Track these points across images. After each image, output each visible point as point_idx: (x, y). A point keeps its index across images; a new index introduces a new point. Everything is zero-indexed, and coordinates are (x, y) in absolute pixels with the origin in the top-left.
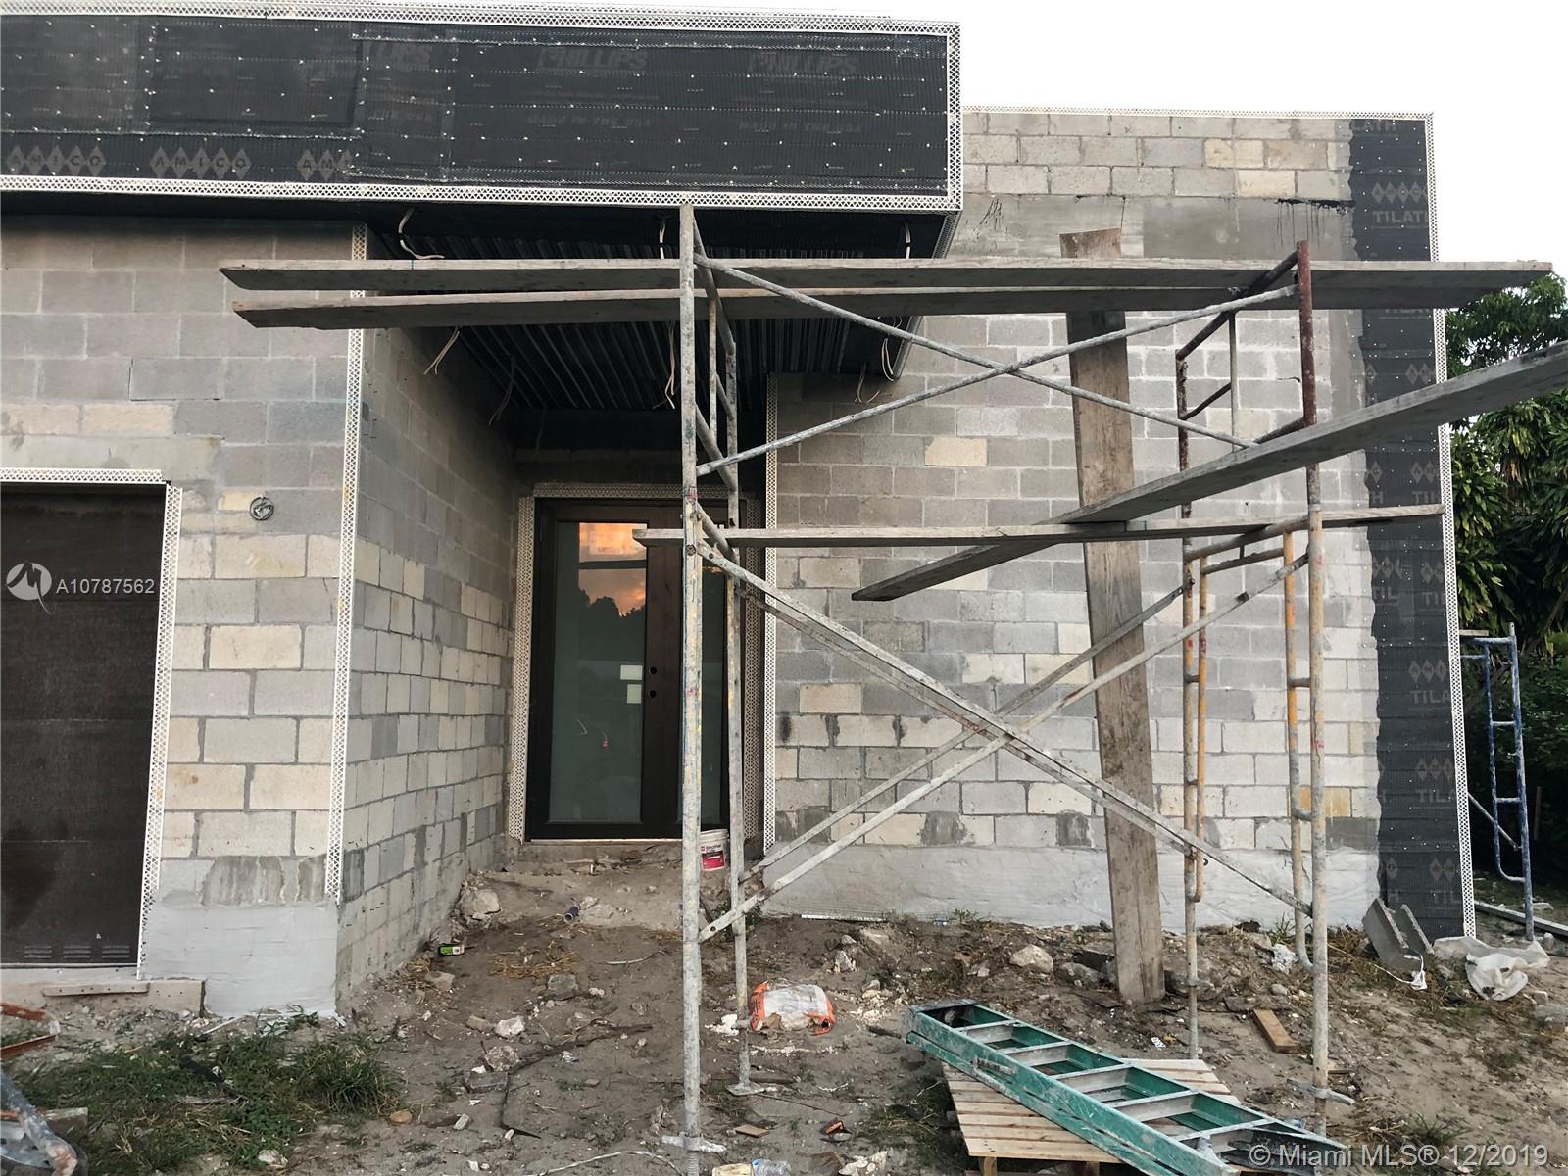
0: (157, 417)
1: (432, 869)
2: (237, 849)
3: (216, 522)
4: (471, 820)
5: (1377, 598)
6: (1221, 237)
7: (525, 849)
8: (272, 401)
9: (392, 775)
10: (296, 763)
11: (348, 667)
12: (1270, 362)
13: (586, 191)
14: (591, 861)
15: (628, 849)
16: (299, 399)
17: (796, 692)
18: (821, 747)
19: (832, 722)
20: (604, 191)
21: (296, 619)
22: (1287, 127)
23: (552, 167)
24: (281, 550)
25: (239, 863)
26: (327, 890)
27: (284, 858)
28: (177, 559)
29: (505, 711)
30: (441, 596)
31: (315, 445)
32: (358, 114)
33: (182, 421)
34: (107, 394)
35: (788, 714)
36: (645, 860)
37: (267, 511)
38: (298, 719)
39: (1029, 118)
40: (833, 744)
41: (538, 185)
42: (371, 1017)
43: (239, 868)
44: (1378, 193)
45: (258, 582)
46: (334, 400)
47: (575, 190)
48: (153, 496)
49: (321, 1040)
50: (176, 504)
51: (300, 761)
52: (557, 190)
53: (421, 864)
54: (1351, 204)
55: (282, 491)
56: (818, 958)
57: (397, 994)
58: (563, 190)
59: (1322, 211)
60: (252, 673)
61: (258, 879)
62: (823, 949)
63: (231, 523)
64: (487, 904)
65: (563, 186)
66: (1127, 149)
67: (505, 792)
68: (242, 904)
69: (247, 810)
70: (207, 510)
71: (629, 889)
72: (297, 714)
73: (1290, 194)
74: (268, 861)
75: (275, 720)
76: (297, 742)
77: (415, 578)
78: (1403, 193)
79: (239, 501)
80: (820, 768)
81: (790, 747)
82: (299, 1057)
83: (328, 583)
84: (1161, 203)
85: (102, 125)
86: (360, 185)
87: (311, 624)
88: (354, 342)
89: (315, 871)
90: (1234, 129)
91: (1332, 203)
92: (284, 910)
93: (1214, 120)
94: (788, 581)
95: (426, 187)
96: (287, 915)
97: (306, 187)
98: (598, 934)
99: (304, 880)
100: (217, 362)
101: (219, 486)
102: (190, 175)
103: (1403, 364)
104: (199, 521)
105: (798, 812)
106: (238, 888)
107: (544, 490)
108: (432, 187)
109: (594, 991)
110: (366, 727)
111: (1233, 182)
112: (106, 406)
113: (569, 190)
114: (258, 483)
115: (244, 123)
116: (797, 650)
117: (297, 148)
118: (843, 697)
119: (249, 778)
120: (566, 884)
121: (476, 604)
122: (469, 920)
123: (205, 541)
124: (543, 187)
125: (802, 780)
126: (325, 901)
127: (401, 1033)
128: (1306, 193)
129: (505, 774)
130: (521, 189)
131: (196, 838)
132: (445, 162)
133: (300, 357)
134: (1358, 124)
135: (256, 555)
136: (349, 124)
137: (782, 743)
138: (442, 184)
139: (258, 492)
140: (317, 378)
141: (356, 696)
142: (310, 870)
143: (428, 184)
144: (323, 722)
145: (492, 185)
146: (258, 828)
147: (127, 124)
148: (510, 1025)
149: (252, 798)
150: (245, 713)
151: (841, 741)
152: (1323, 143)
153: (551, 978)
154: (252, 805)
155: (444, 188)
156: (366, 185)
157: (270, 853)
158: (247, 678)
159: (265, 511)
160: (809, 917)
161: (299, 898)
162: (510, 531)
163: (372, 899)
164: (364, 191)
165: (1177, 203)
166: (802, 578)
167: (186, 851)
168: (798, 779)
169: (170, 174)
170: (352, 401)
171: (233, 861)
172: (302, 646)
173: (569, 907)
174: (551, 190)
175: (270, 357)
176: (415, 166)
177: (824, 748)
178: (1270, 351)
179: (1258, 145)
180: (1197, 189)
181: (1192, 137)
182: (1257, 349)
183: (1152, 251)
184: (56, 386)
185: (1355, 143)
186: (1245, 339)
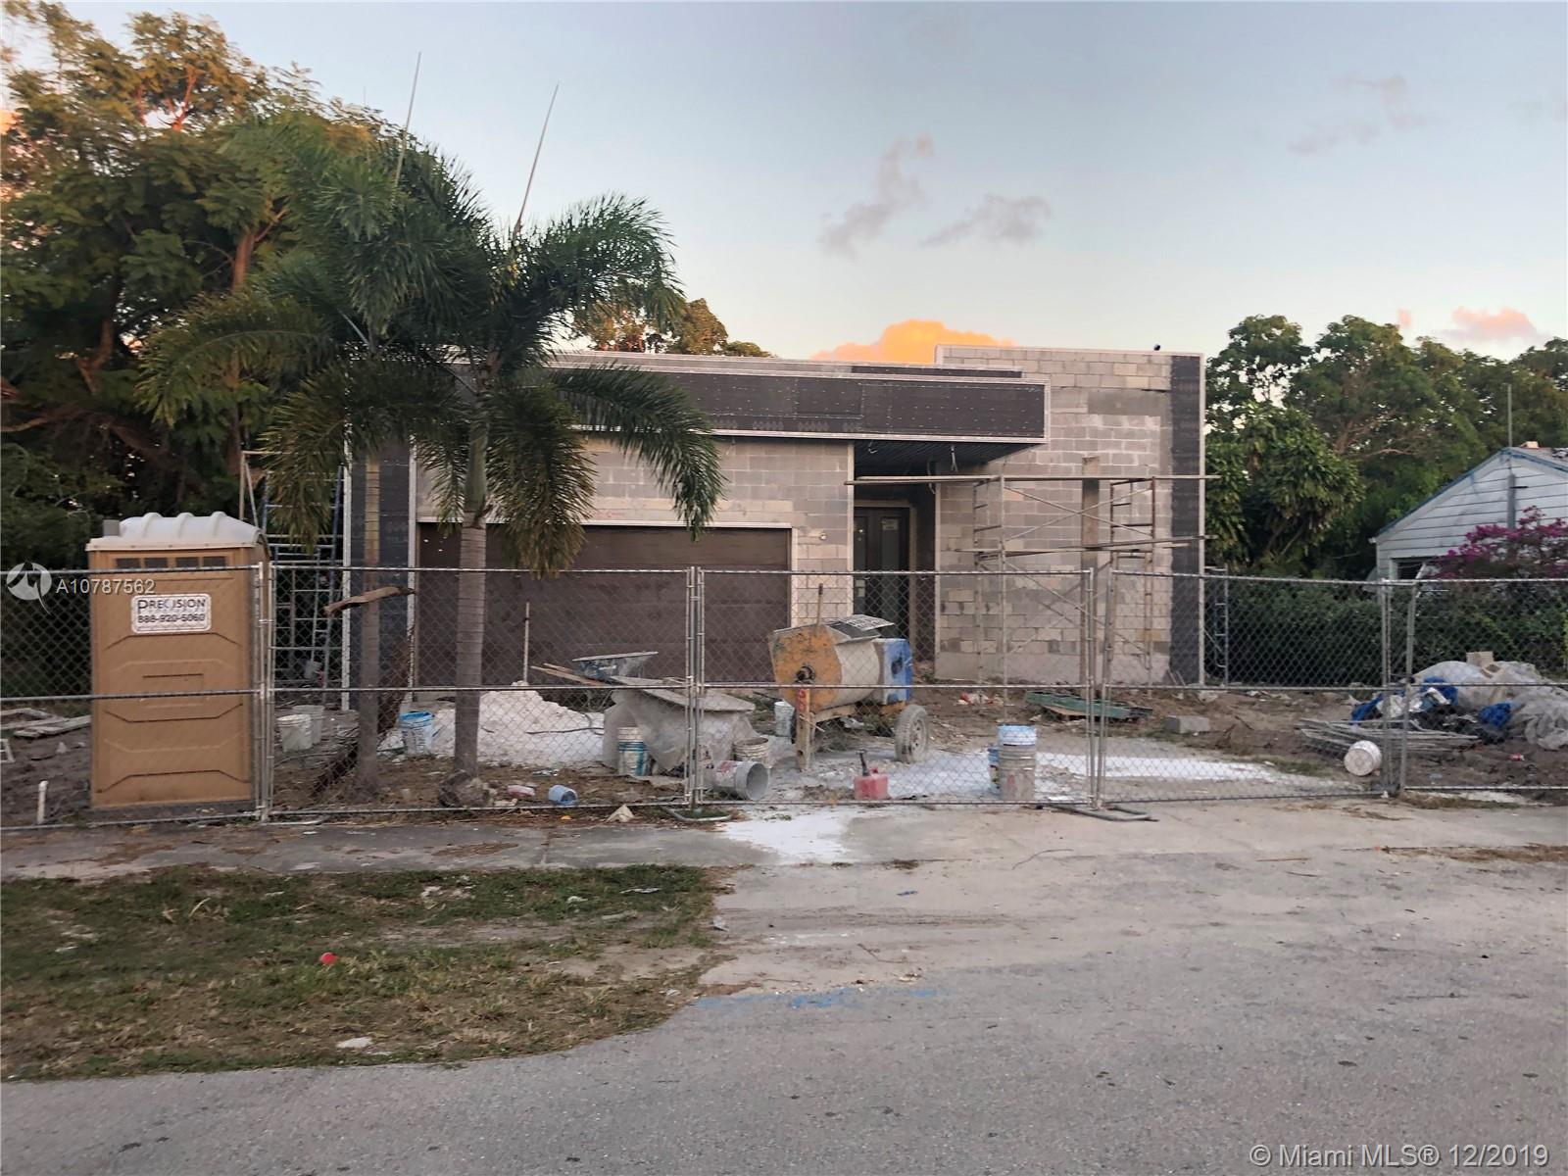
0: (787, 506)
3: (807, 540)
6: (1119, 405)
8: (824, 500)
12: (1136, 459)
13: (932, 436)
16: (833, 500)
17: (947, 594)
18: (957, 615)
19: (961, 605)
22: (1146, 358)
24: (829, 550)
28: (796, 553)
31: (838, 515)
33: (796, 507)
35: (944, 601)
37: (825, 537)
39: (1043, 352)
40: (962, 614)
44: (1181, 387)
45: (822, 560)
46: (844, 500)
47: (929, 436)
48: (788, 532)
50: (795, 533)
52: (924, 436)
54: (1170, 391)
55: (829, 531)
59: (1159, 395)
63: (813, 541)
66: (1082, 366)
70: (805, 536)
73: (1146, 387)
78: (1191, 387)
79: (816, 534)
80: (957, 623)
81: (945, 615)
83: (846, 561)
84: (1094, 390)
85: (782, 414)
87: (840, 575)
90: (1125, 358)
91: (1163, 391)
93: (1116, 354)
101: (809, 528)
102: (810, 431)
103: (1187, 459)
104: (803, 540)
105: (948, 641)
111: (1124, 382)
113: (927, 436)
114: (823, 528)
115: (826, 413)
118: (965, 595)
123: (804, 546)
125: (950, 628)
128: (1153, 387)
130: (913, 436)
133: (832, 486)
134: (1174, 357)
135: (822, 551)
136: (859, 413)
137: (942, 614)
139: (822, 531)
140: (838, 493)
143: (883, 434)
147: (789, 414)
151: (965, 612)
152: (1160, 365)
165: (1102, 391)
168: (948, 627)
169: (803, 430)
170: (850, 500)
172: (837, 581)
174: (922, 436)
176: (879, 430)
177: (959, 615)
178: (1136, 453)
179: (1134, 366)
180: (1110, 384)
181: (1109, 362)
182: (1130, 452)
183: (1091, 411)
184: (755, 495)
185: (1173, 366)
186: (1126, 449)
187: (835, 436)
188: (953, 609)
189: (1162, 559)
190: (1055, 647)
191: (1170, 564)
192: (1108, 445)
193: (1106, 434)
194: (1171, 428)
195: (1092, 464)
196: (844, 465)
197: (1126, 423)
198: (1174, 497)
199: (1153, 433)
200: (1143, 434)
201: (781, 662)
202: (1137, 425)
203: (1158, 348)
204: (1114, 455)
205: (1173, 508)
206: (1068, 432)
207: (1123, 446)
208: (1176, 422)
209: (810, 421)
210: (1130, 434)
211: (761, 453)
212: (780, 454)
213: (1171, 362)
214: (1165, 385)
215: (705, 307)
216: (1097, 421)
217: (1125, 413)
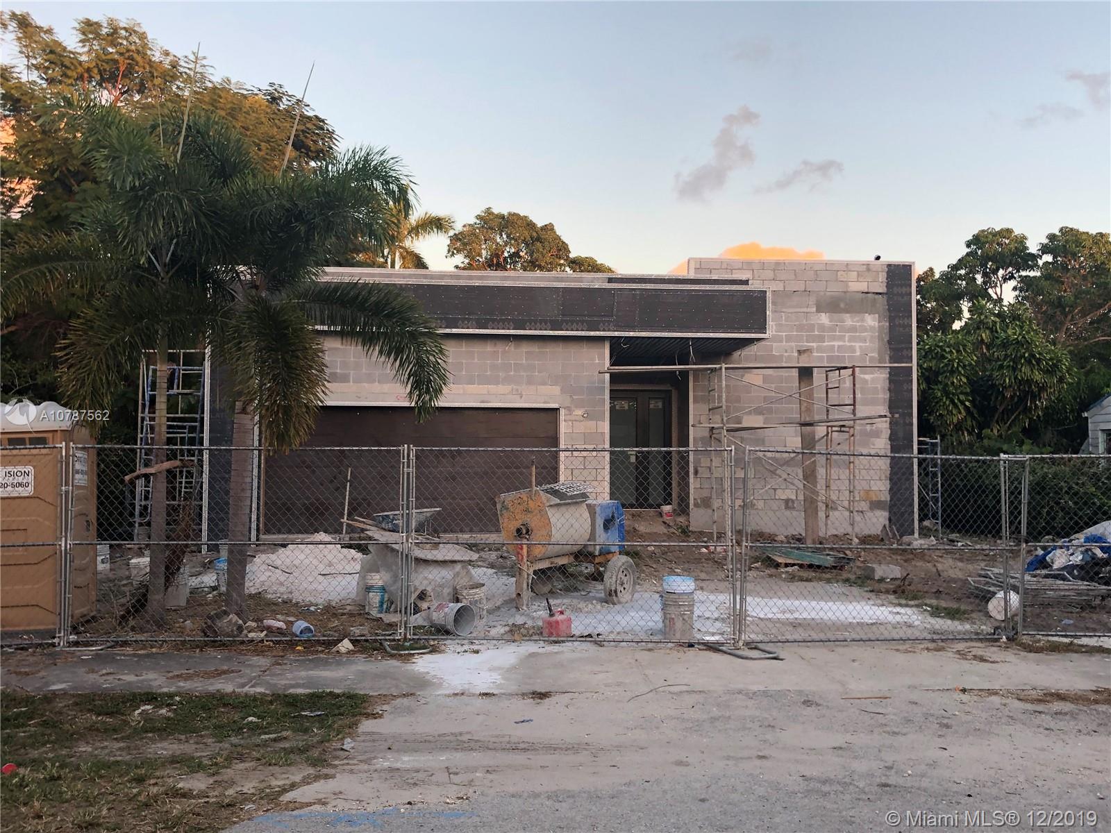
0: (556, 390)
3: (574, 418)
5: (891, 429)
6: (842, 305)
8: (586, 385)
10: (596, 480)
12: (858, 350)
16: (593, 385)
17: (700, 459)
18: (708, 478)
19: (711, 470)
21: (595, 444)
22: (865, 267)
24: (590, 426)
28: (563, 428)
31: (597, 397)
32: (614, 313)
33: (563, 391)
34: (544, 384)
35: (696, 467)
37: (587, 415)
39: (778, 264)
40: (711, 477)
44: (895, 290)
45: (584, 433)
46: (603, 386)
48: (557, 409)
50: (562, 412)
54: (886, 294)
55: (590, 410)
59: (877, 296)
63: (577, 418)
66: (811, 274)
70: (571, 414)
72: (596, 468)
73: (866, 291)
75: (591, 470)
76: (597, 475)
78: (904, 290)
79: (579, 412)
80: (708, 484)
81: (698, 478)
83: (603, 433)
84: (822, 293)
85: (549, 316)
86: (615, 332)
87: (599, 445)
90: (848, 266)
91: (880, 294)
93: (840, 263)
97: (602, 333)
100: (571, 375)
101: (574, 408)
102: (572, 330)
103: (902, 349)
104: (568, 417)
105: (700, 499)
111: (847, 286)
112: (543, 387)
114: (584, 408)
115: (585, 316)
117: (599, 322)
123: (570, 423)
124: (663, 333)
125: (702, 488)
128: (870, 291)
130: (657, 333)
132: (637, 326)
134: (889, 266)
135: (584, 426)
136: (612, 316)
137: (695, 476)
138: (637, 332)
139: (584, 410)
140: (599, 379)
143: (634, 332)
144: (603, 470)
145: (649, 332)
147: (556, 316)
150: (583, 468)
152: (877, 272)
156: (618, 332)
158: (583, 459)
165: (828, 294)
168: (700, 488)
169: (567, 330)
170: (606, 385)
175: (585, 374)
176: (629, 327)
178: (857, 345)
179: (856, 273)
180: (834, 289)
181: (834, 270)
182: (853, 344)
183: (818, 311)
184: (530, 382)
185: (888, 273)
186: (849, 341)
187: (592, 334)
188: (703, 473)
189: (882, 432)
190: (790, 504)
191: (888, 436)
192: (833, 338)
193: (832, 329)
194: (888, 324)
195: (806, 355)
196: (602, 357)
197: (849, 320)
198: (891, 381)
199: (872, 328)
200: (864, 329)
201: (506, 520)
202: (858, 322)
203: (878, 258)
204: (839, 346)
205: (890, 390)
206: (801, 328)
207: (847, 339)
208: (891, 319)
209: (572, 322)
210: (853, 329)
211: (534, 348)
212: (550, 349)
213: (887, 269)
214: (883, 289)
215: (552, 229)
216: (824, 319)
217: (848, 312)
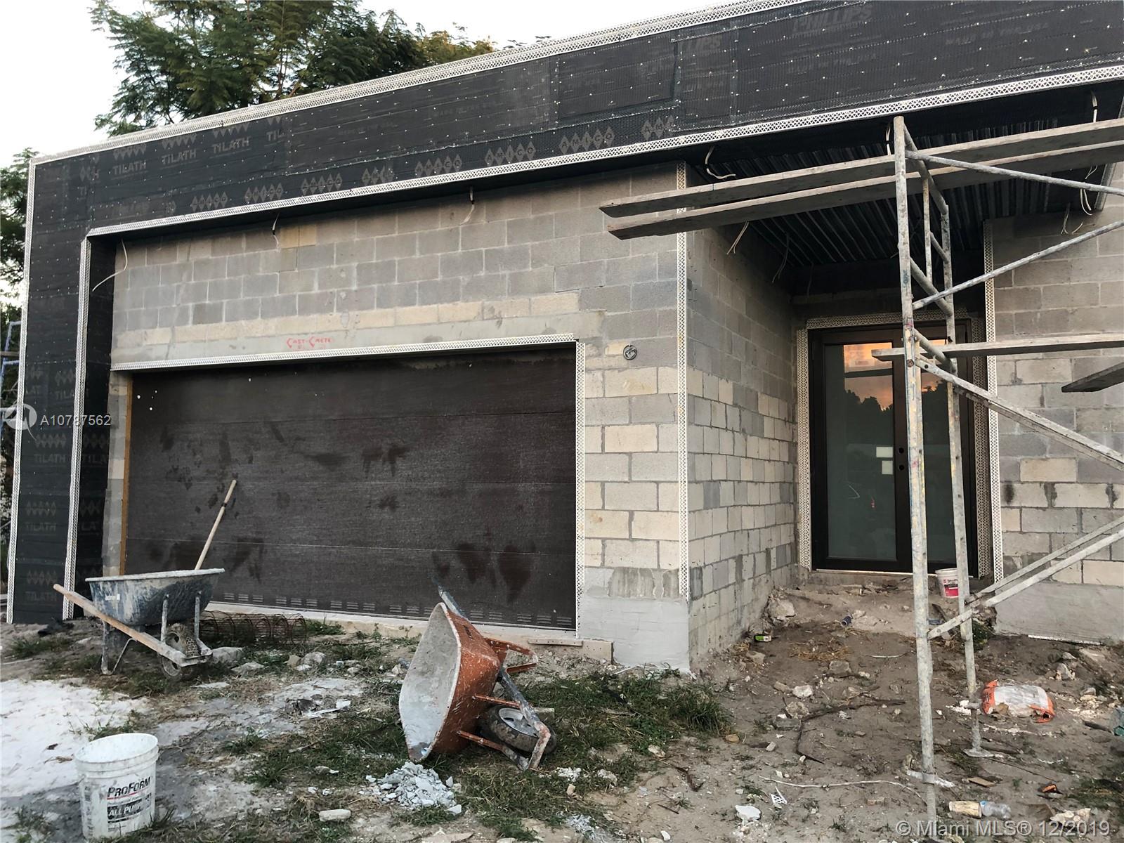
0: (569, 301)
1: (748, 584)
2: (626, 564)
3: (604, 362)
4: (773, 554)
7: (813, 575)
9: (717, 520)
10: (658, 511)
11: (686, 450)
13: (831, 113)
14: (861, 586)
15: (888, 579)
16: (650, 281)
17: (1017, 467)
18: (1041, 508)
19: (1050, 489)
20: (843, 112)
21: (654, 420)
23: (806, 101)
24: (642, 379)
25: (628, 572)
26: (680, 592)
27: (654, 570)
28: (585, 387)
29: (793, 479)
30: (744, 402)
31: (659, 309)
32: (677, 90)
33: (584, 303)
34: (544, 290)
35: (1010, 482)
36: (900, 588)
37: (633, 353)
38: (657, 483)
40: (1051, 506)
41: (797, 116)
42: (712, 676)
43: (628, 575)
45: (630, 398)
46: (671, 280)
47: (822, 115)
48: (568, 350)
49: (682, 686)
50: (582, 352)
51: (660, 509)
52: (809, 117)
53: (740, 580)
55: (642, 341)
56: (1042, 668)
57: (728, 663)
58: (814, 116)
60: (630, 454)
61: (640, 582)
62: (1046, 662)
63: (613, 363)
64: (786, 610)
65: (814, 113)
67: (796, 535)
68: (632, 597)
69: (631, 539)
70: (600, 355)
71: (888, 607)
72: (657, 479)
74: (644, 571)
75: (644, 484)
76: (658, 497)
77: (725, 391)
79: (616, 348)
80: (1040, 525)
81: (1014, 507)
82: (668, 695)
83: (671, 397)
85: (533, 128)
86: (680, 137)
87: (662, 423)
88: (681, 240)
89: (673, 579)
92: (657, 603)
94: (1007, 380)
95: (722, 131)
96: (658, 605)
97: (647, 144)
98: (865, 636)
99: (666, 584)
100: (600, 263)
101: (605, 340)
102: (581, 150)
104: (596, 362)
105: (1022, 557)
106: (629, 587)
107: (814, 324)
108: (725, 130)
109: (862, 674)
110: (700, 488)
112: (542, 297)
113: (818, 115)
114: (627, 337)
115: (609, 111)
116: (1016, 433)
117: (640, 120)
118: (1059, 469)
119: (631, 519)
120: (841, 601)
121: (768, 406)
122: (775, 620)
123: (599, 374)
124: (799, 116)
125: (1025, 533)
126: (679, 599)
127: (731, 688)
129: (795, 523)
130: (785, 121)
131: (603, 555)
132: (734, 111)
133: (649, 254)
135: (628, 382)
136: (672, 98)
137: (1006, 505)
138: (732, 127)
139: (627, 342)
140: (660, 266)
141: (692, 468)
142: (670, 578)
143: (723, 128)
144: (673, 485)
145: (765, 121)
146: (637, 550)
147: (545, 125)
148: (803, 690)
149: (633, 532)
150: (627, 479)
151: (1058, 503)
153: (832, 662)
154: (634, 536)
155: (733, 129)
156: (683, 137)
157: (645, 567)
158: (626, 457)
159: (632, 354)
160: (1035, 637)
161: (664, 596)
162: (790, 355)
163: (710, 600)
164: (682, 141)
166: (1019, 376)
167: (598, 563)
168: (1021, 532)
169: (570, 151)
170: (681, 279)
171: (625, 570)
172: (658, 437)
173: (844, 616)
174: (805, 117)
175: (631, 256)
176: (715, 117)
177: (1044, 509)
184: (517, 288)
187: (625, 150)
